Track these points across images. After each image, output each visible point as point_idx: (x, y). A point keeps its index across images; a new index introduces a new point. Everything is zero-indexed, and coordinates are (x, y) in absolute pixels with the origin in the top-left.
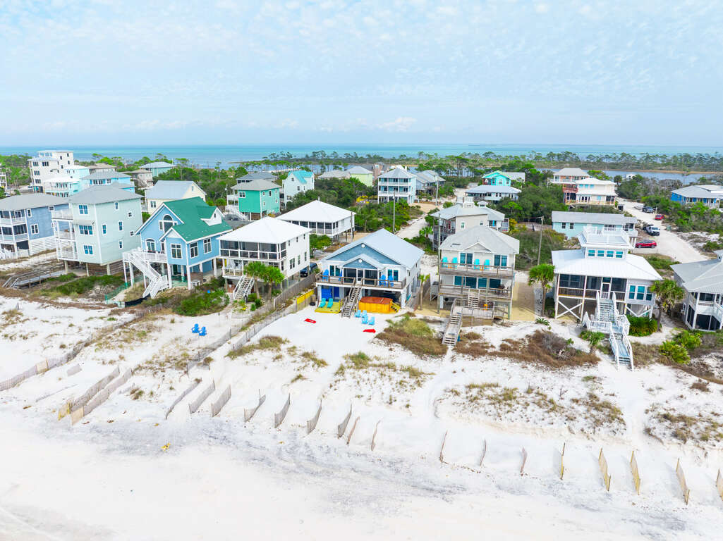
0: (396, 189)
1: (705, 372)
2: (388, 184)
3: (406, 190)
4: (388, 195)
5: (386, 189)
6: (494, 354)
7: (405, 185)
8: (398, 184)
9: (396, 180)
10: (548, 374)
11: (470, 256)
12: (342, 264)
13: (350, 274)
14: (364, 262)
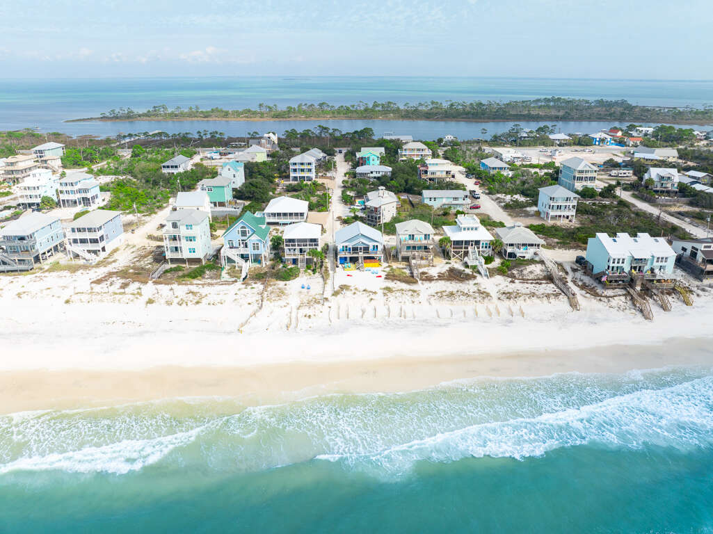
0: (303, 171)
1: (513, 276)
2: (297, 167)
3: (309, 170)
4: (298, 174)
5: (295, 171)
6: (436, 279)
7: (309, 167)
10: (461, 284)
11: (413, 235)
12: (350, 245)
13: (355, 249)
14: (362, 243)
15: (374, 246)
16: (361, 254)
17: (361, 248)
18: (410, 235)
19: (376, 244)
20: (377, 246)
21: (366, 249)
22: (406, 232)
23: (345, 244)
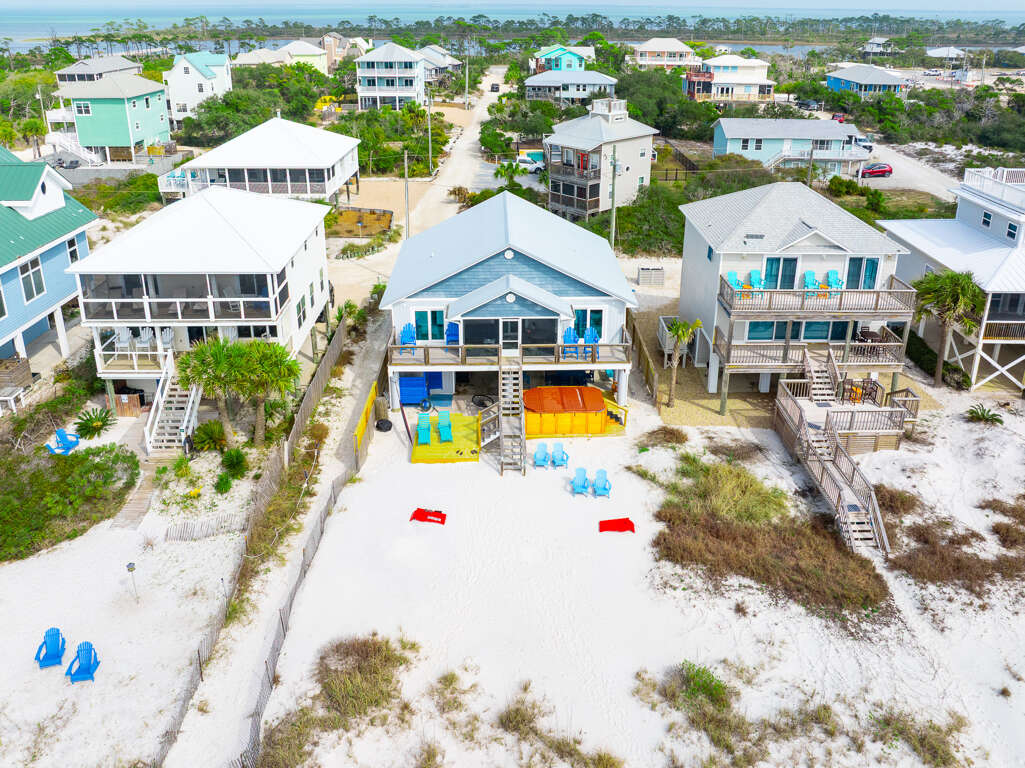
0: (390, 82)
2: (375, 73)
3: (409, 82)
4: (379, 92)
5: (371, 82)
7: (407, 73)
8: (396, 73)
9: (389, 65)
11: (791, 263)
12: (457, 310)
13: (480, 333)
14: (520, 300)
15: (581, 315)
16: (511, 361)
17: (511, 327)
18: (773, 262)
19: (589, 303)
20: (597, 315)
21: (540, 333)
22: (754, 246)
23: (429, 304)
